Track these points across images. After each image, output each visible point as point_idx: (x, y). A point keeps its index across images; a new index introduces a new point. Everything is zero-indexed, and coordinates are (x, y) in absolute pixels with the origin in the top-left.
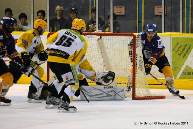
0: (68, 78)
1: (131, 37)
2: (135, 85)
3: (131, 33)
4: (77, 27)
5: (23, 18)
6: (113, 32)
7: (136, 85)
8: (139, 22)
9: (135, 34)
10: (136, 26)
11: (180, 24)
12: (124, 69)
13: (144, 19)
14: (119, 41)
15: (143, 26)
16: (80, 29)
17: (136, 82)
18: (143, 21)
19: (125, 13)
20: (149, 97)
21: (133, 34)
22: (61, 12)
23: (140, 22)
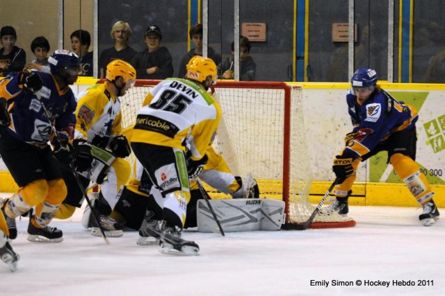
0: (165, 177)
1: (279, 90)
2: (289, 196)
3: (280, 82)
4: (198, 74)
5: (41, 49)
6: (240, 80)
7: (291, 197)
8: (298, 58)
9: (288, 84)
10: (291, 66)
11: (389, 63)
12: (264, 162)
13: (309, 51)
14: (253, 99)
15: (306, 67)
16: (204, 79)
17: (290, 191)
18: (306, 54)
19: (267, 37)
20: (320, 222)
21: (285, 84)
22: (124, 35)
23: (300, 58)
